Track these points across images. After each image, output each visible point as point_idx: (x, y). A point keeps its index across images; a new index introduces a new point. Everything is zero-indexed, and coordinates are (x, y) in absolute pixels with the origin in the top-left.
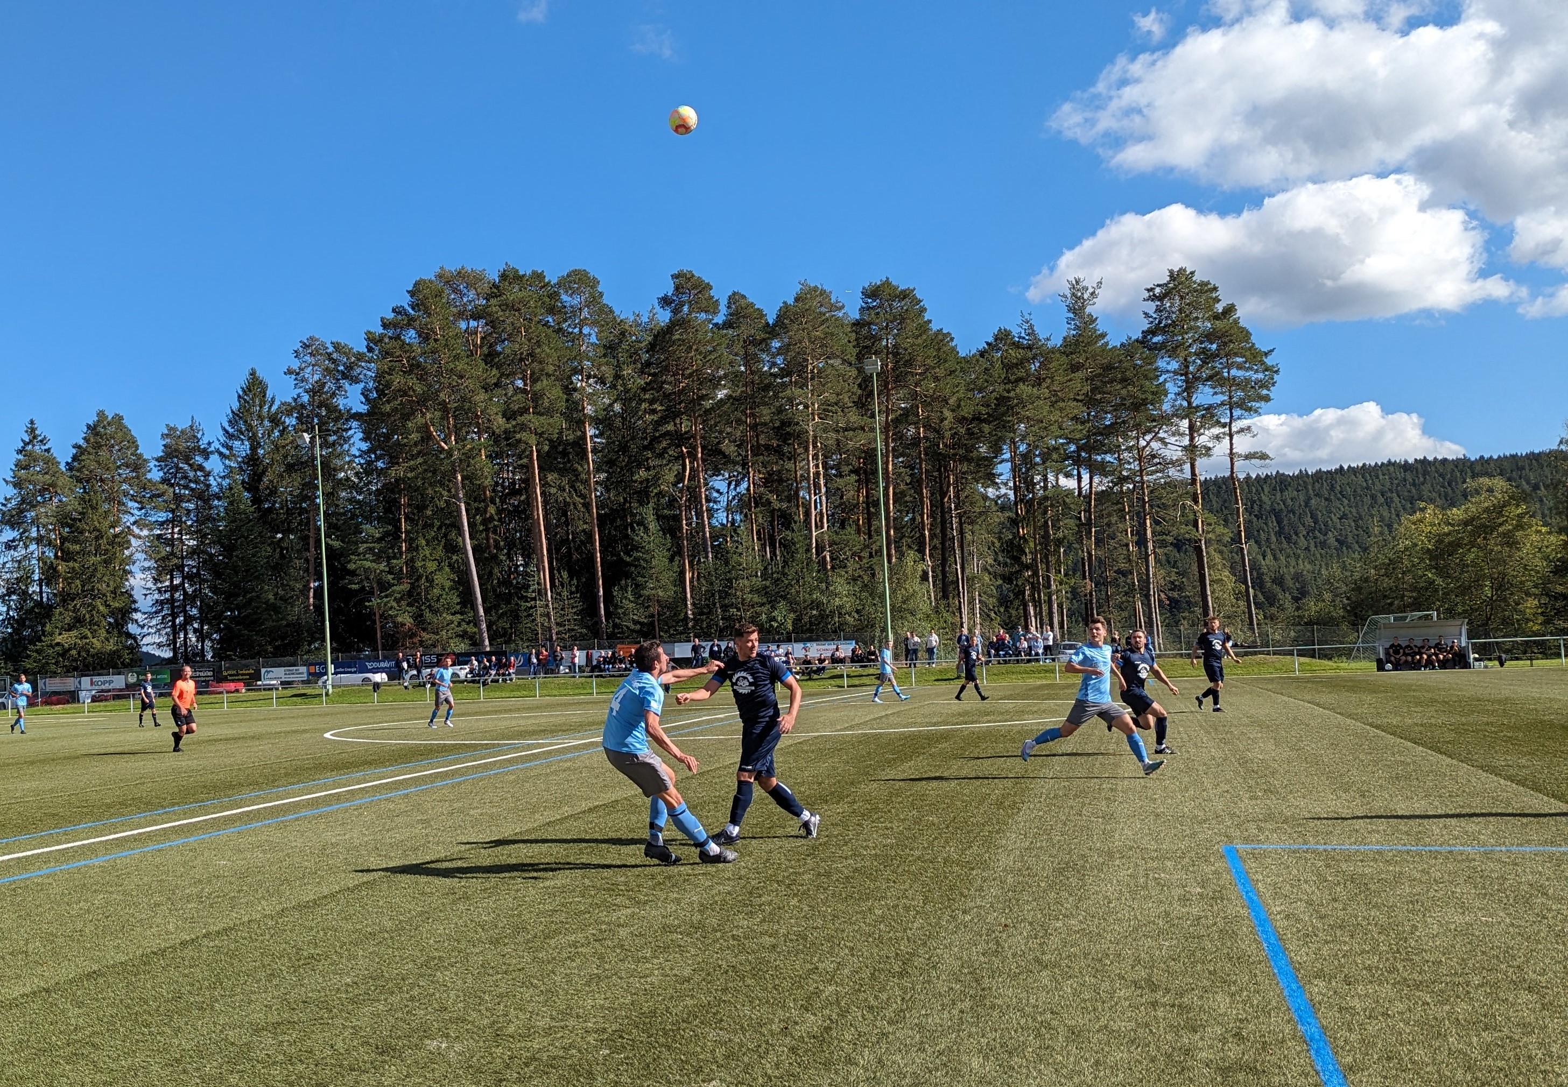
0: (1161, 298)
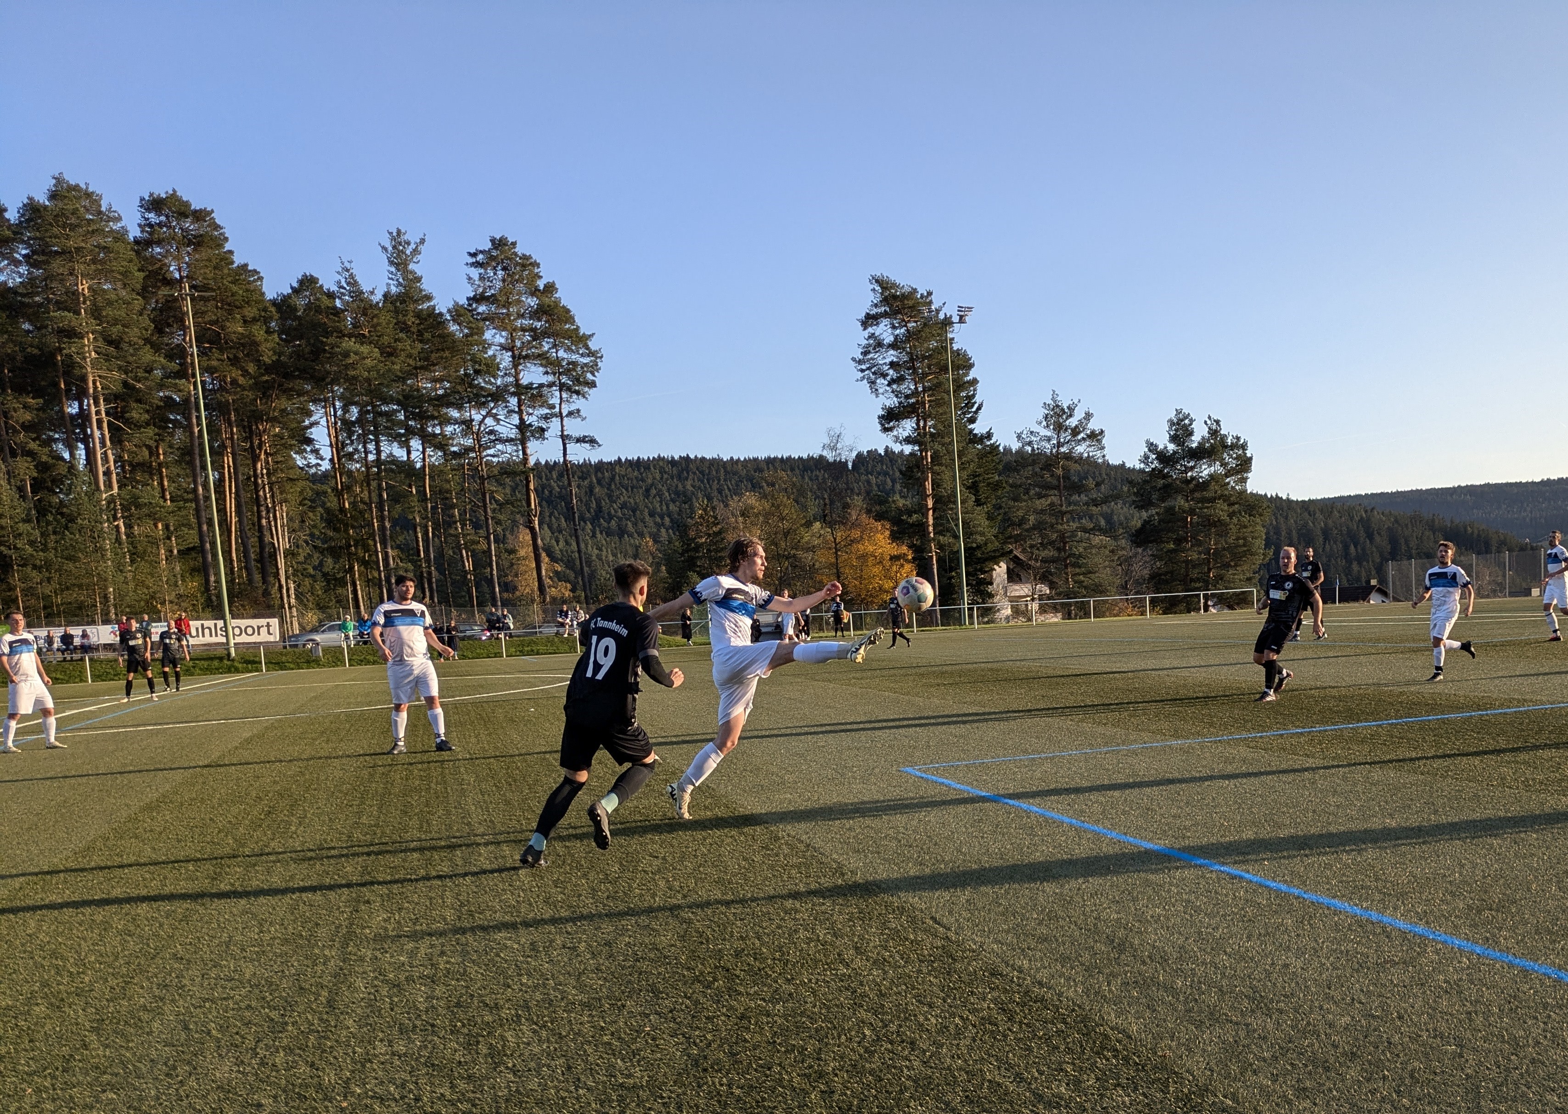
0: (483, 266)
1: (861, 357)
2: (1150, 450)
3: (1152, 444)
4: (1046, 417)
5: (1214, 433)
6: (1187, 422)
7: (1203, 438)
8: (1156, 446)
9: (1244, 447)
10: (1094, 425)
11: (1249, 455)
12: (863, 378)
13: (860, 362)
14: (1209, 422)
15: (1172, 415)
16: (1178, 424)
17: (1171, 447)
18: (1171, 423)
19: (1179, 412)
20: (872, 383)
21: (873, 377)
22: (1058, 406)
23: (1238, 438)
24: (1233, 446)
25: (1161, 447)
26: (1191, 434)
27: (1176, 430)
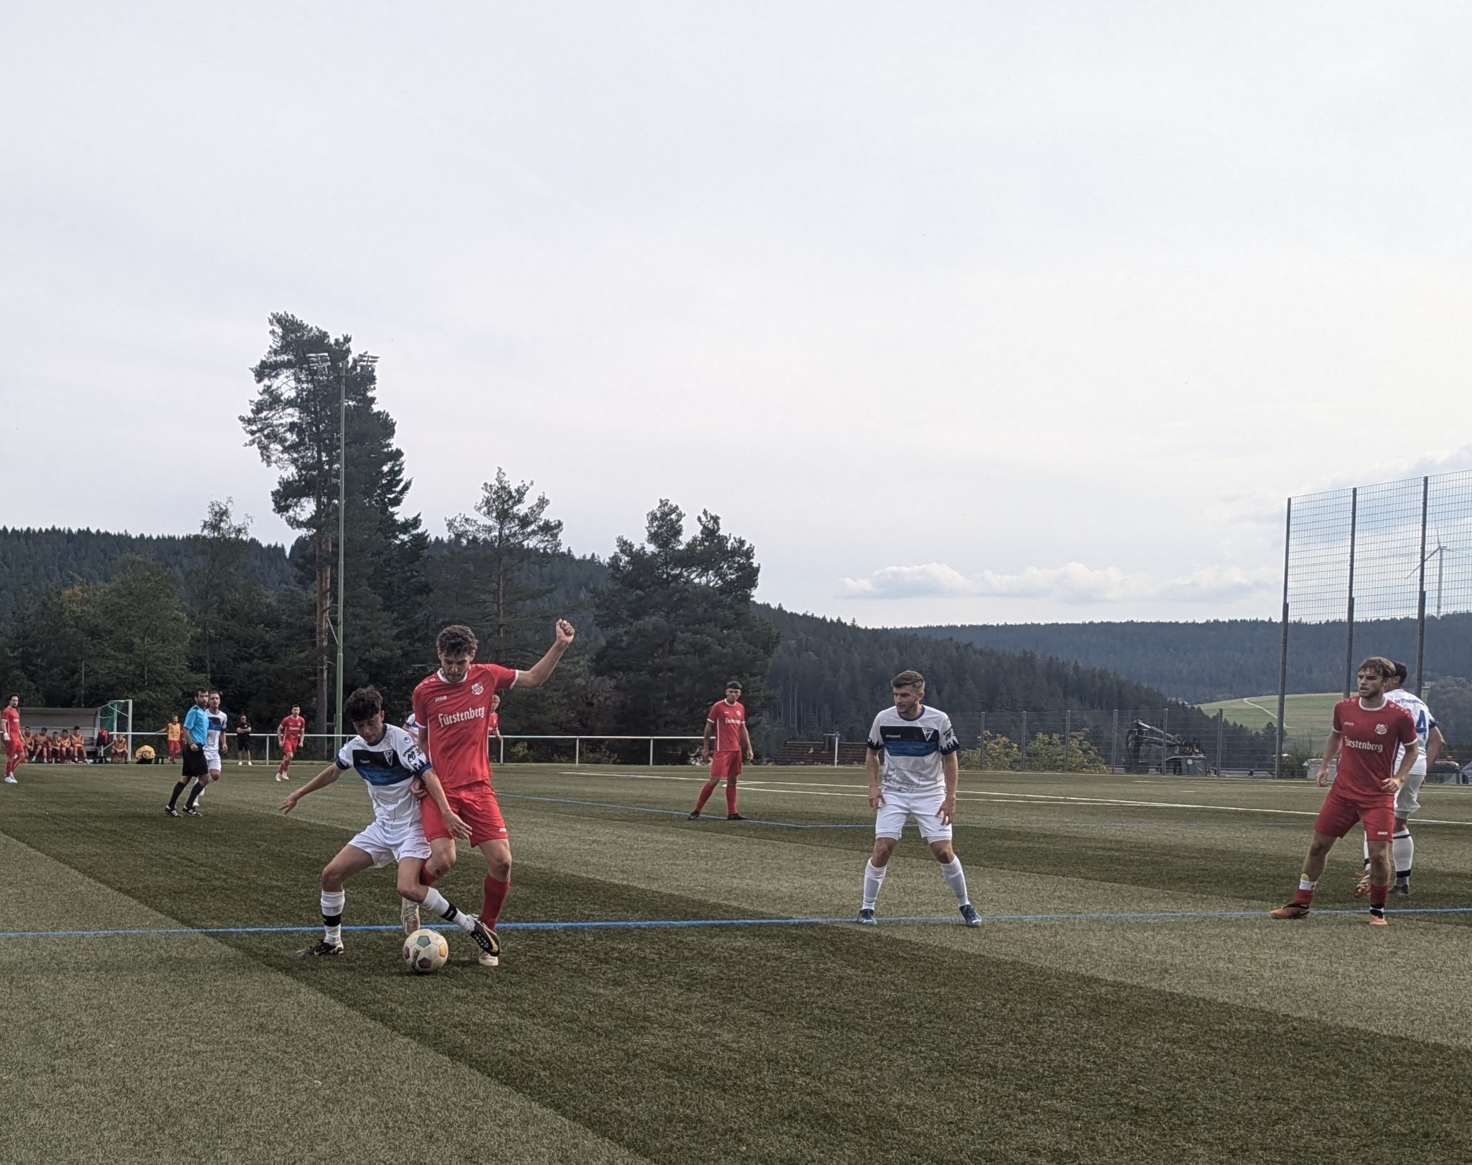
1: (251, 415)
2: (622, 551)
3: (625, 543)
4: (488, 502)
5: (710, 533)
6: (673, 516)
7: (695, 539)
8: (631, 546)
9: (748, 554)
10: (548, 515)
11: (755, 565)
12: (253, 441)
13: (249, 422)
14: (703, 519)
15: (655, 506)
16: (662, 518)
17: (651, 548)
18: (653, 517)
19: (664, 503)
20: (264, 449)
21: (266, 441)
22: (504, 488)
23: (742, 543)
24: (735, 552)
25: (637, 547)
26: (678, 532)
27: (660, 527)
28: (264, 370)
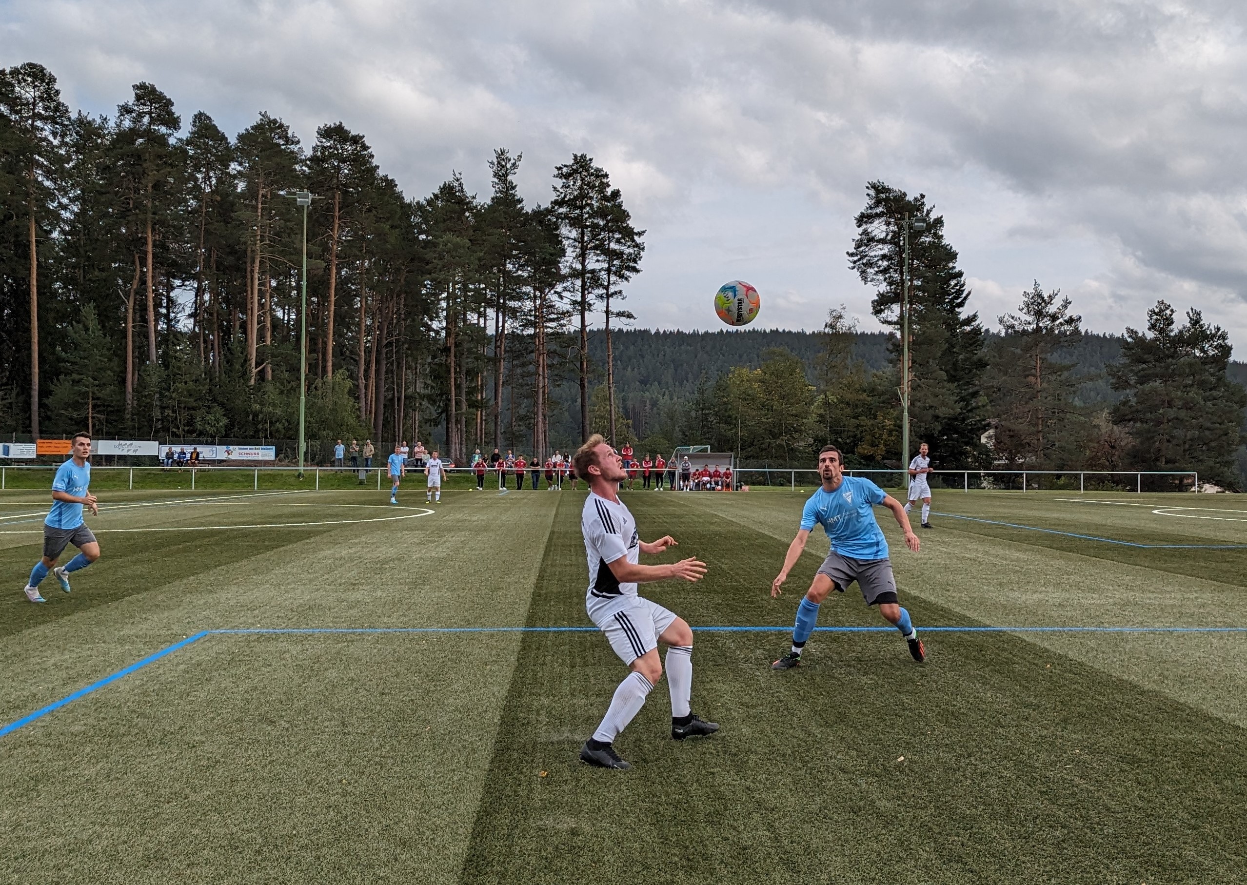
0: (567, 176)
1: (854, 250)
2: (1129, 335)
3: (1130, 328)
4: (1028, 305)
5: (1196, 321)
6: (1168, 312)
7: (1184, 328)
8: (1136, 333)
9: (1224, 337)
11: (1229, 344)
12: (855, 268)
13: (852, 254)
14: (1190, 313)
15: (1154, 306)
16: (1159, 314)
18: (1152, 313)
19: (1160, 303)
20: (863, 272)
21: (863, 267)
22: (1038, 295)
23: (1219, 329)
24: (1213, 336)
26: (1171, 323)
27: (1157, 319)
28: (863, 219)
